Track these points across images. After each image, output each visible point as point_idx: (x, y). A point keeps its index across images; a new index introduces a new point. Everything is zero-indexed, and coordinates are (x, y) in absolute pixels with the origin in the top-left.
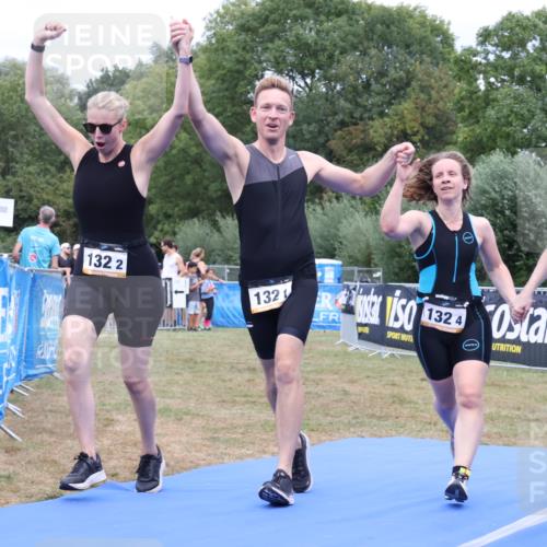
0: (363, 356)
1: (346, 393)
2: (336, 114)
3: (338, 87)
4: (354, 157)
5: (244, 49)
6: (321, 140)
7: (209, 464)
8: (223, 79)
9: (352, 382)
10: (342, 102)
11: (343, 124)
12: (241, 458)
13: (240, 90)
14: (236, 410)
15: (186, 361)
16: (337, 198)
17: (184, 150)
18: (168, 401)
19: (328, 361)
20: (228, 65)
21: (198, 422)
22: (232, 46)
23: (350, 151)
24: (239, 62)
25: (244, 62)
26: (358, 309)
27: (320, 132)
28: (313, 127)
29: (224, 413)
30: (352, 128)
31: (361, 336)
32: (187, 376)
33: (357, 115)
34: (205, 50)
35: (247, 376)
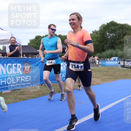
0: (122, 69)
1: (120, 74)
2: (116, 38)
3: (117, 35)
4: (119, 44)
5: (104, 31)
6: (115, 42)
7: (102, 83)
8: (101, 35)
9: (120, 73)
10: (117, 37)
11: (117, 39)
12: (106, 83)
13: (104, 36)
14: (105, 77)
15: (99, 71)
16: (117, 49)
17: (97, 44)
18: (96, 76)
19: (117, 70)
20: (102, 33)
21: (100, 78)
22: (103, 31)
23: (118, 43)
24: (103, 32)
25: (104, 33)
26: (121, 63)
27: (115, 41)
28: (114, 40)
29: (104, 77)
30: (119, 40)
31: (121, 67)
32: (99, 73)
33: (119, 38)
34: (99, 31)
35: (106, 72)
